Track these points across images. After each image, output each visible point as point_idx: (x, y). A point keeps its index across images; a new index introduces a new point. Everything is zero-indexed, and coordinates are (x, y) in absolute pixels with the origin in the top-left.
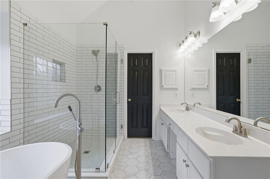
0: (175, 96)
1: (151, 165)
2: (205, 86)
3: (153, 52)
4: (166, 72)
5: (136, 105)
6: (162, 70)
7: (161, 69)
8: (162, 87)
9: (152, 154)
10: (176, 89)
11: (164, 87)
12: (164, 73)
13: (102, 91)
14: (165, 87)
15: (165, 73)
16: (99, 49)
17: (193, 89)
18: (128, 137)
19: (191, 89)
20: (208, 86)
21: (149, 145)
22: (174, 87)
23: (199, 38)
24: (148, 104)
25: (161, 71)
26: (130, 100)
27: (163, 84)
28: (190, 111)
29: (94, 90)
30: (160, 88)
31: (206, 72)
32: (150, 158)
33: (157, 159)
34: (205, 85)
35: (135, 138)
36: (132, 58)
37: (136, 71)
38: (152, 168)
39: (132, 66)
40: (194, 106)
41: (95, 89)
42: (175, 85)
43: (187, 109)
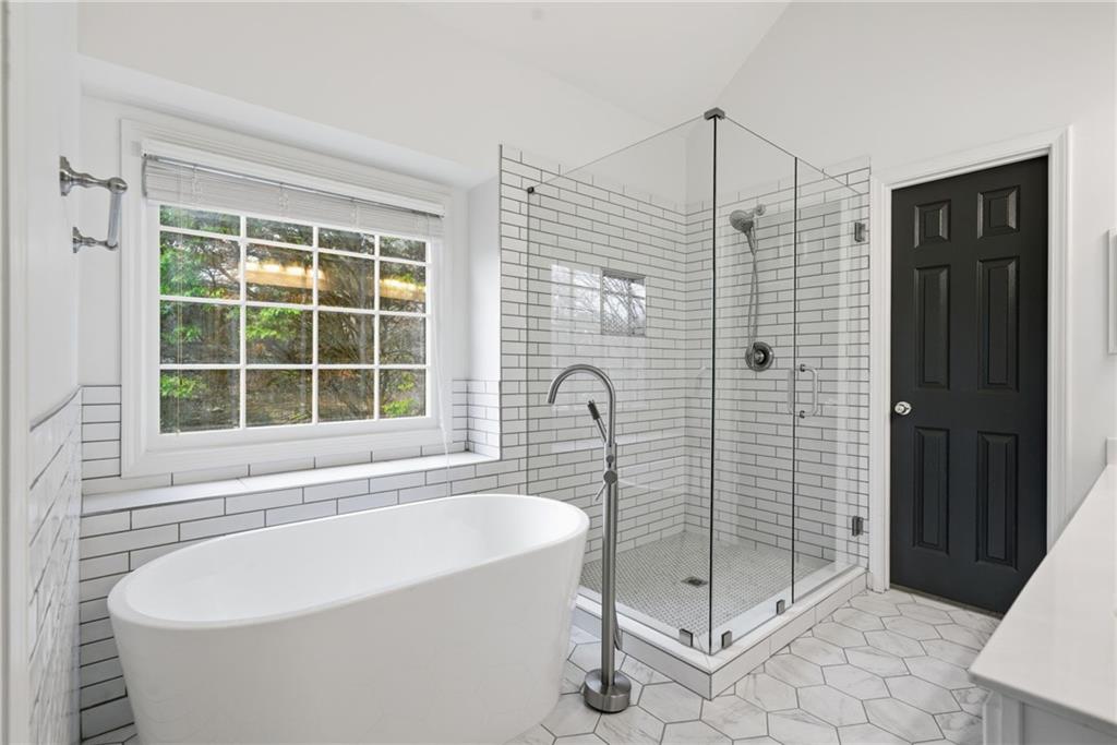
3: (1051, 149)
5: (942, 435)
7: (1112, 235)
13: (773, 366)
16: (762, 201)
18: (891, 581)
24: (1016, 436)
26: (903, 407)
29: (743, 363)
30: (1108, 348)
35: (938, 600)
36: (920, 206)
37: (941, 267)
39: (917, 243)
41: (748, 357)
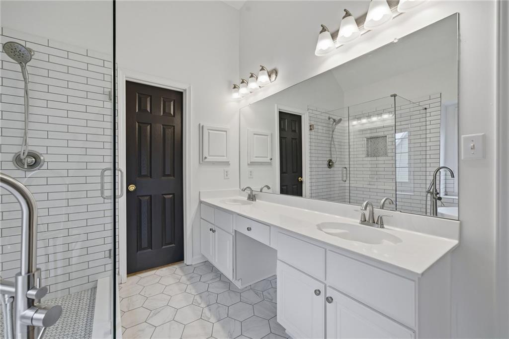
0: (225, 176)
1: (213, 320)
2: (268, 160)
3: (185, 90)
4: (210, 131)
5: (148, 197)
6: (203, 127)
7: (201, 125)
8: (202, 160)
9: (200, 294)
10: (227, 163)
11: (206, 160)
12: (207, 133)
14: (209, 159)
15: (209, 133)
17: (252, 164)
18: (128, 274)
19: (249, 163)
20: (271, 159)
21: (184, 279)
22: (224, 159)
23: (275, 80)
24: (173, 194)
25: (201, 128)
26: (132, 188)
27: (206, 154)
28: (257, 200)
29: (10, 166)
30: (200, 162)
31: (269, 137)
32: (203, 305)
33: (217, 302)
34: (267, 157)
35: (146, 272)
36: (137, 94)
37: (148, 124)
38: (217, 326)
39: (137, 111)
40: (261, 191)
42: (225, 155)
43: (252, 198)
